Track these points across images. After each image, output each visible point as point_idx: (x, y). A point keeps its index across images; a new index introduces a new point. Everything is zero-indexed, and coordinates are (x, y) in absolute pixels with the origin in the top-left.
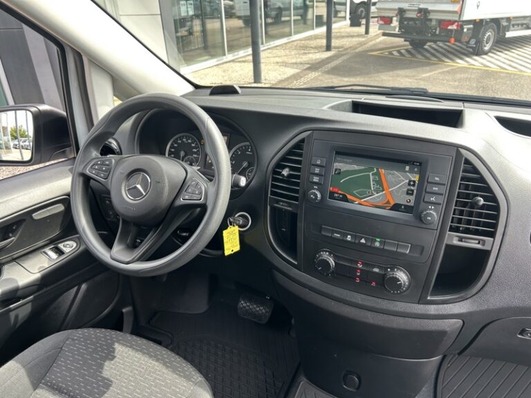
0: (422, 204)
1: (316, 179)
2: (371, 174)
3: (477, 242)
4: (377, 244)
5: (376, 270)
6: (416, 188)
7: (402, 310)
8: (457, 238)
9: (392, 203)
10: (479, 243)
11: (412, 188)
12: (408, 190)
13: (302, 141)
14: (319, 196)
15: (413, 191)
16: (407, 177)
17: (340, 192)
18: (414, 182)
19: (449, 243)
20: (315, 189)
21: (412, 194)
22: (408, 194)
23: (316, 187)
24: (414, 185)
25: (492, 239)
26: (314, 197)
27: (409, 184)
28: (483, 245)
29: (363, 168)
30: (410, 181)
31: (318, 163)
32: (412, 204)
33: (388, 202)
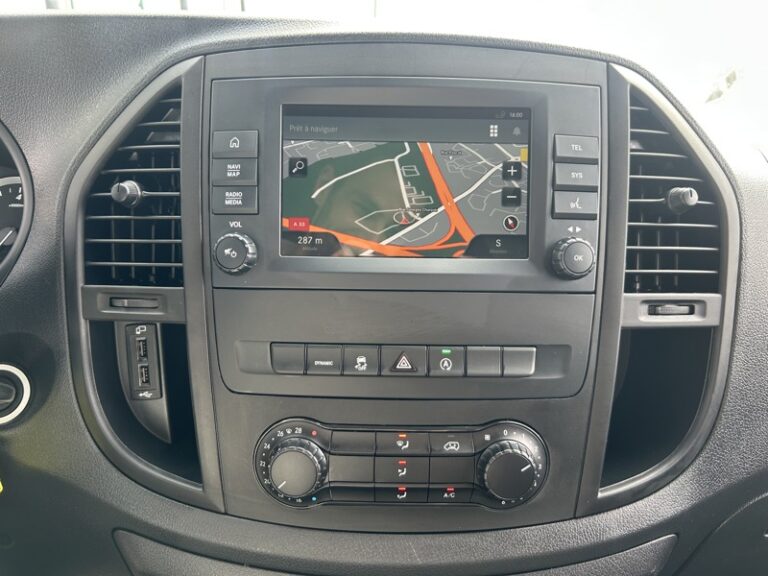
0: (550, 223)
1: (233, 199)
2: (396, 160)
3: (686, 309)
4: (446, 366)
5: (452, 447)
6: (524, 182)
7: (537, 550)
8: (645, 307)
9: (468, 236)
10: (691, 312)
11: (516, 184)
12: (506, 192)
13: (174, 90)
14: (251, 249)
15: (517, 192)
16: (497, 157)
17: (313, 229)
18: (518, 165)
19: (631, 323)
20: (233, 230)
21: (517, 202)
22: (506, 202)
23: (239, 224)
24: (518, 177)
25: (717, 296)
26: (234, 254)
27: (506, 176)
28: (703, 314)
29: (372, 145)
30: (507, 166)
31: (234, 145)
32: (520, 230)
33: (457, 236)
